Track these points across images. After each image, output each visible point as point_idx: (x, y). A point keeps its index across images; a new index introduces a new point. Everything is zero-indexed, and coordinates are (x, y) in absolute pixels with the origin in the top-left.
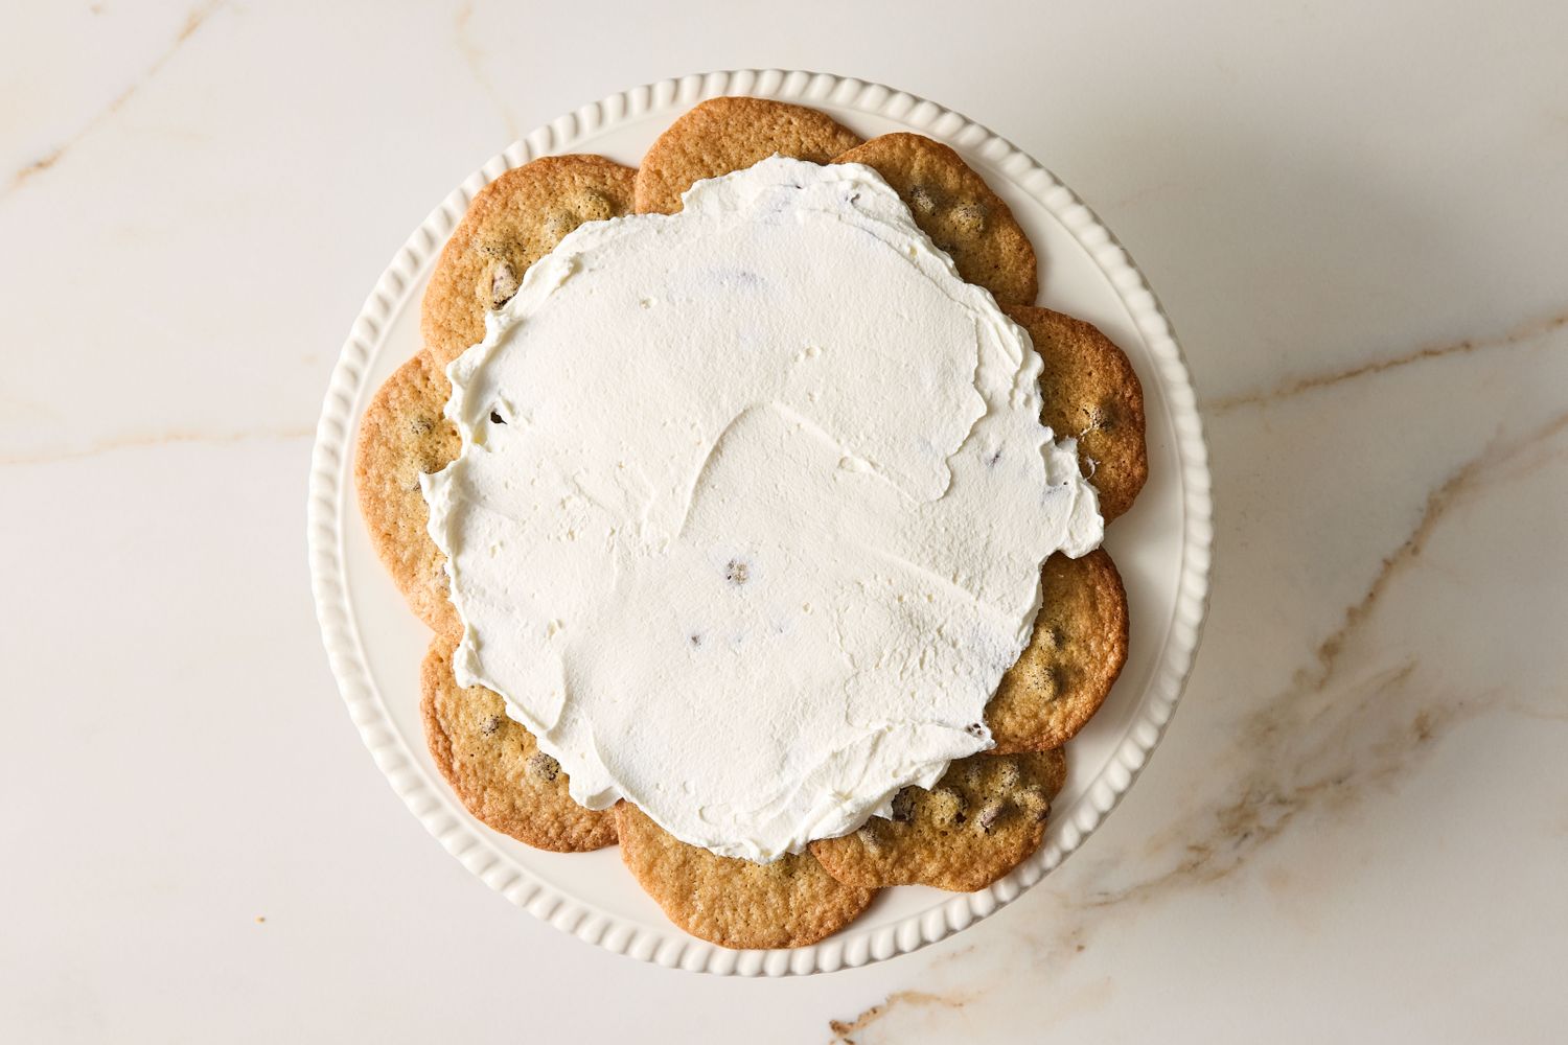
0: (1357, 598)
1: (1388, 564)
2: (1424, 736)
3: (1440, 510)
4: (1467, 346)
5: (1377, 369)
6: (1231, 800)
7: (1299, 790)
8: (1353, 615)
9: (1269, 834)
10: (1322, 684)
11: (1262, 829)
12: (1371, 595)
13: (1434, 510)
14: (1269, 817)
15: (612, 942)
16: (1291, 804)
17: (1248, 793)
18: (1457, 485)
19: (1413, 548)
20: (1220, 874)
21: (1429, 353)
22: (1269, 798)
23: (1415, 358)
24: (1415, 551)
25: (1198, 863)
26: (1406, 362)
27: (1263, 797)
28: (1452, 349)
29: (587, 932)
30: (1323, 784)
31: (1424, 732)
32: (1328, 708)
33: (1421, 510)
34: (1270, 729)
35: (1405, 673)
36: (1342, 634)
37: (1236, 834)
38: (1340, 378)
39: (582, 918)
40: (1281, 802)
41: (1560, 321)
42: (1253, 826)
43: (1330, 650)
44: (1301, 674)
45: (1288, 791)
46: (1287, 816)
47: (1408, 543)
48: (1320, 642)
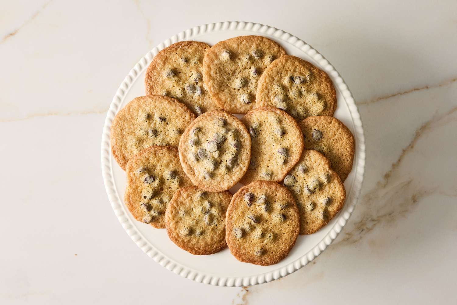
0: (395, 161)
1: (404, 151)
2: (414, 201)
3: (419, 135)
4: (427, 87)
5: (401, 94)
6: (358, 220)
7: (378, 217)
8: (394, 166)
9: (369, 230)
10: (385, 186)
11: (367, 228)
12: (399, 160)
13: (417, 135)
14: (369, 225)
15: (190, 277)
16: (376, 221)
17: (363, 218)
18: (424, 128)
19: (411, 146)
20: (355, 242)
21: (416, 89)
22: (369, 219)
23: (412, 91)
24: (412, 147)
25: (349, 238)
26: (409, 92)
27: (368, 219)
28: (423, 88)
29: (183, 274)
30: (385, 215)
31: (415, 200)
32: (387, 193)
33: (413, 135)
34: (370, 199)
35: (409, 183)
36: (390, 171)
37: (360, 230)
38: (390, 97)
39: (182, 270)
40: (373, 220)
41: (454, 80)
42: (365, 227)
43: (387, 176)
44: (379, 183)
45: (375, 217)
46: (375, 225)
47: (410, 145)
48: (384, 174)
